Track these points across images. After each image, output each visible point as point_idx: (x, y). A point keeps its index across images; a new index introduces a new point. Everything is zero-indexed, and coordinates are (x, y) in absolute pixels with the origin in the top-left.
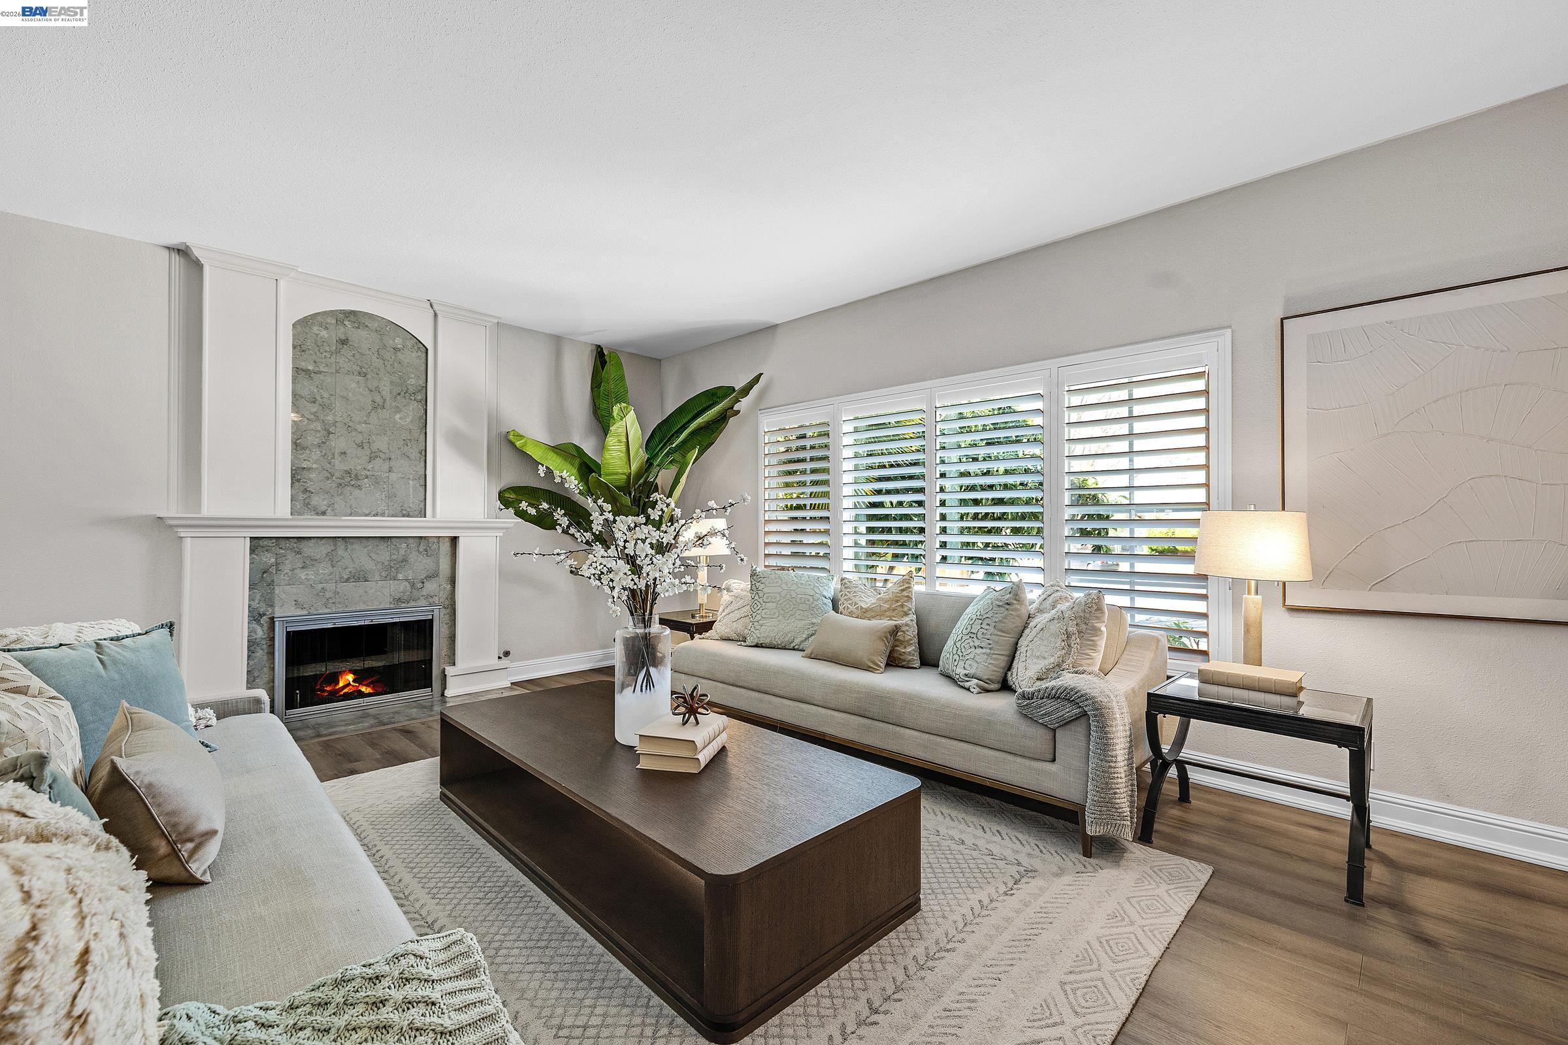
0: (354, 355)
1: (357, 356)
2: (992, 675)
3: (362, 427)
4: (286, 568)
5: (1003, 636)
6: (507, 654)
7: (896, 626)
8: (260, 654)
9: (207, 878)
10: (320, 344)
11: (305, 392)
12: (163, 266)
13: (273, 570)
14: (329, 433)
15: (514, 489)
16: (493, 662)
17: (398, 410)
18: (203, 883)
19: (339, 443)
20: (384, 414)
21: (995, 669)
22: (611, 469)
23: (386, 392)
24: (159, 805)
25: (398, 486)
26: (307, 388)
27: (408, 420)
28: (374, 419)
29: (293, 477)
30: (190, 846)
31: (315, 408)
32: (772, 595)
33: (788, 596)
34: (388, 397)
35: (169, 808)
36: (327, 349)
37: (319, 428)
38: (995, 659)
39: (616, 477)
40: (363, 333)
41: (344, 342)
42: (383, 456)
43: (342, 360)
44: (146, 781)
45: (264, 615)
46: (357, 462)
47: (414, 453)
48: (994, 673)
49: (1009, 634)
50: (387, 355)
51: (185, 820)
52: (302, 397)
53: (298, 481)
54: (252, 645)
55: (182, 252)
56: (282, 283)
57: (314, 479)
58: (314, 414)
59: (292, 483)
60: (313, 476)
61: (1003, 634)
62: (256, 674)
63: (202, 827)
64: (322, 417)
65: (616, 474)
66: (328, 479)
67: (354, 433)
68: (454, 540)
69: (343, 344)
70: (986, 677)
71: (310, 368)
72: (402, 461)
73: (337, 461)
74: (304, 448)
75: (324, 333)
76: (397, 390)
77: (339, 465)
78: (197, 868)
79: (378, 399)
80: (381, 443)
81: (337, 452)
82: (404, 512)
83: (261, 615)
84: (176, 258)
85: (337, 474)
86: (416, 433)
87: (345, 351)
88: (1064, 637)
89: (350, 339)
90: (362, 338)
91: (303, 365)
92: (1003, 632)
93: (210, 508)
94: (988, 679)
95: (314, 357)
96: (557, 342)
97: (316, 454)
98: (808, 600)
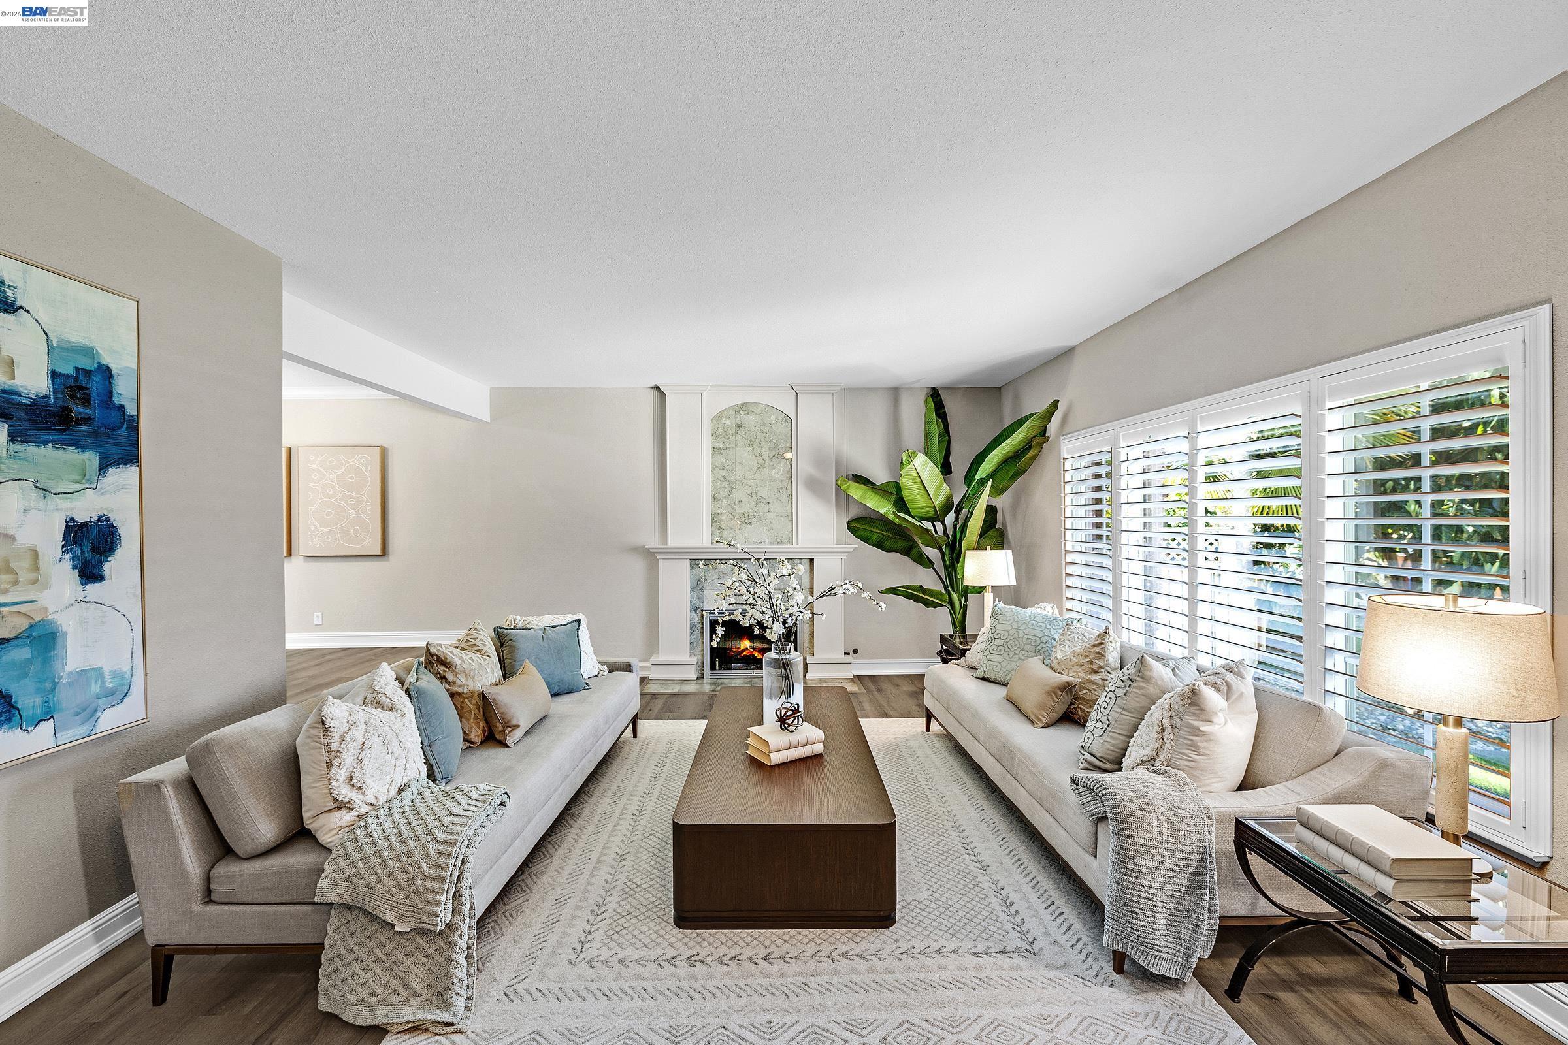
0: (745, 434)
1: (748, 433)
2: (1108, 754)
3: (751, 483)
4: (709, 579)
5: (1123, 715)
6: (855, 651)
7: (1068, 683)
8: (697, 632)
9: (512, 745)
10: (726, 430)
11: (718, 463)
12: (650, 398)
13: (702, 580)
14: (732, 488)
15: (856, 520)
16: (840, 657)
17: (773, 467)
18: (508, 747)
19: (738, 494)
20: (765, 471)
21: (1112, 748)
22: (916, 504)
23: (766, 457)
24: (498, 709)
25: (774, 522)
26: (720, 459)
27: (780, 473)
28: (758, 476)
29: (713, 519)
30: (509, 729)
31: (724, 473)
32: (1002, 632)
33: (1016, 636)
34: (766, 458)
35: (502, 711)
36: (730, 432)
37: (726, 486)
38: (1112, 738)
39: (923, 510)
40: (751, 417)
41: (739, 426)
42: (764, 501)
43: (739, 438)
44: (493, 697)
45: (699, 608)
46: (748, 506)
47: (784, 497)
48: (1108, 752)
49: (1131, 713)
50: (765, 429)
51: (508, 717)
52: (716, 467)
53: (716, 521)
54: (693, 626)
55: (657, 388)
56: (704, 395)
57: (725, 520)
58: (724, 477)
59: (713, 523)
60: (723, 518)
61: (1123, 712)
62: (695, 645)
63: (514, 722)
64: (728, 478)
65: (923, 507)
66: (732, 519)
67: (747, 487)
68: (812, 560)
69: (739, 427)
70: (1099, 755)
71: (721, 447)
72: (777, 504)
73: (737, 507)
74: (718, 500)
75: (728, 422)
76: (772, 454)
77: (739, 510)
78: (509, 741)
79: (761, 462)
80: (763, 492)
81: (737, 500)
82: (779, 540)
83: (698, 608)
84: (655, 392)
85: (737, 516)
86: (787, 483)
87: (741, 432)
88: (1159, 729)
89: (743, 423)
90: (751, 421)
91: (717, 445)
92: (1123, 709)
93: (673, 542)
94: (1101, 757)
95: (723, 439)
96: (895, 393)
97: (725, 504)
98: (1035, 641)
